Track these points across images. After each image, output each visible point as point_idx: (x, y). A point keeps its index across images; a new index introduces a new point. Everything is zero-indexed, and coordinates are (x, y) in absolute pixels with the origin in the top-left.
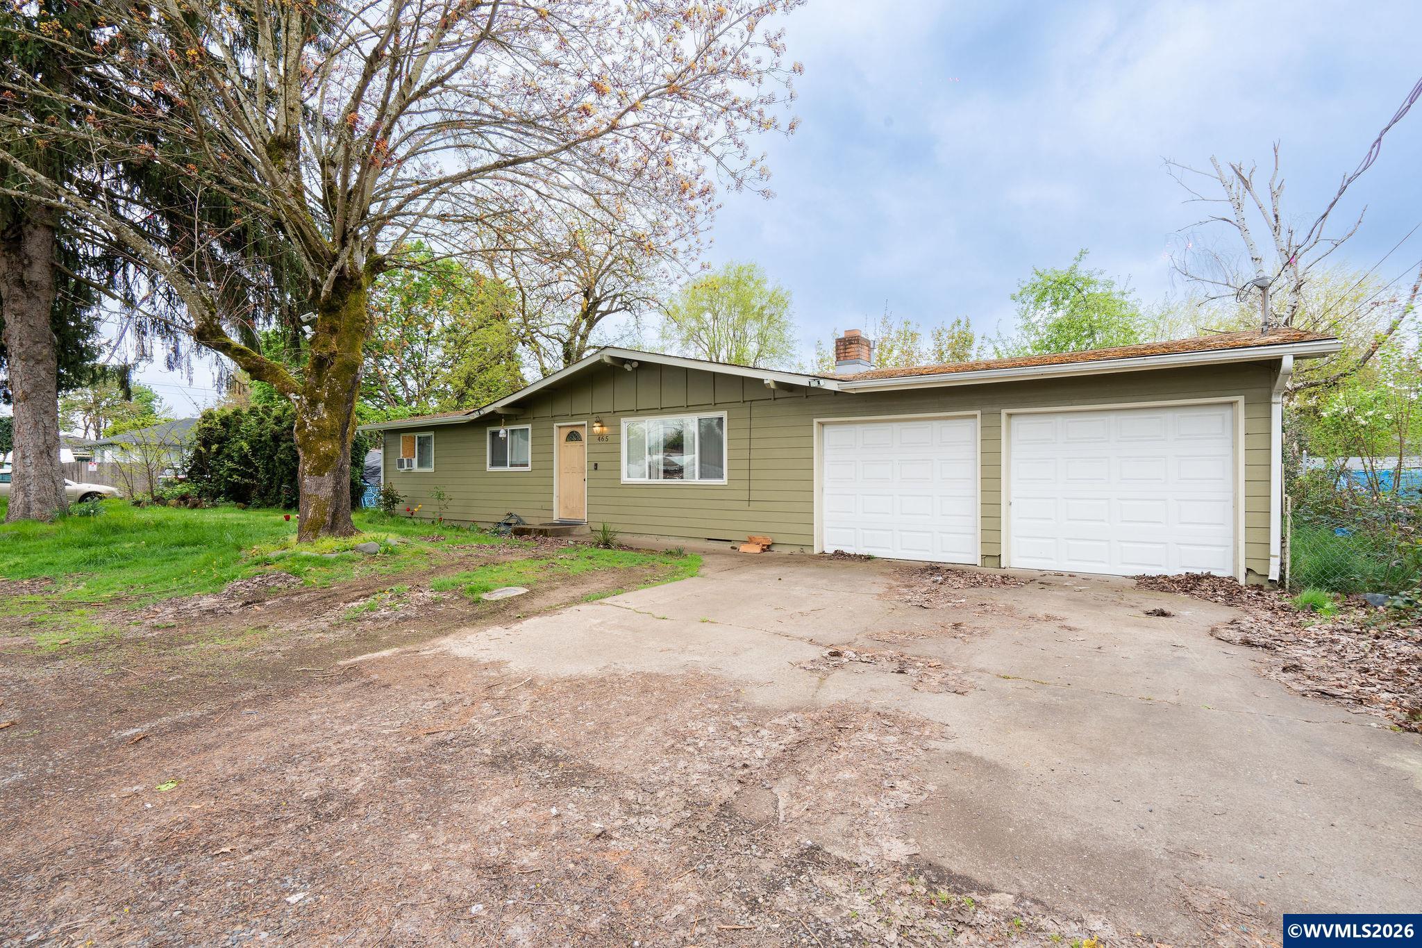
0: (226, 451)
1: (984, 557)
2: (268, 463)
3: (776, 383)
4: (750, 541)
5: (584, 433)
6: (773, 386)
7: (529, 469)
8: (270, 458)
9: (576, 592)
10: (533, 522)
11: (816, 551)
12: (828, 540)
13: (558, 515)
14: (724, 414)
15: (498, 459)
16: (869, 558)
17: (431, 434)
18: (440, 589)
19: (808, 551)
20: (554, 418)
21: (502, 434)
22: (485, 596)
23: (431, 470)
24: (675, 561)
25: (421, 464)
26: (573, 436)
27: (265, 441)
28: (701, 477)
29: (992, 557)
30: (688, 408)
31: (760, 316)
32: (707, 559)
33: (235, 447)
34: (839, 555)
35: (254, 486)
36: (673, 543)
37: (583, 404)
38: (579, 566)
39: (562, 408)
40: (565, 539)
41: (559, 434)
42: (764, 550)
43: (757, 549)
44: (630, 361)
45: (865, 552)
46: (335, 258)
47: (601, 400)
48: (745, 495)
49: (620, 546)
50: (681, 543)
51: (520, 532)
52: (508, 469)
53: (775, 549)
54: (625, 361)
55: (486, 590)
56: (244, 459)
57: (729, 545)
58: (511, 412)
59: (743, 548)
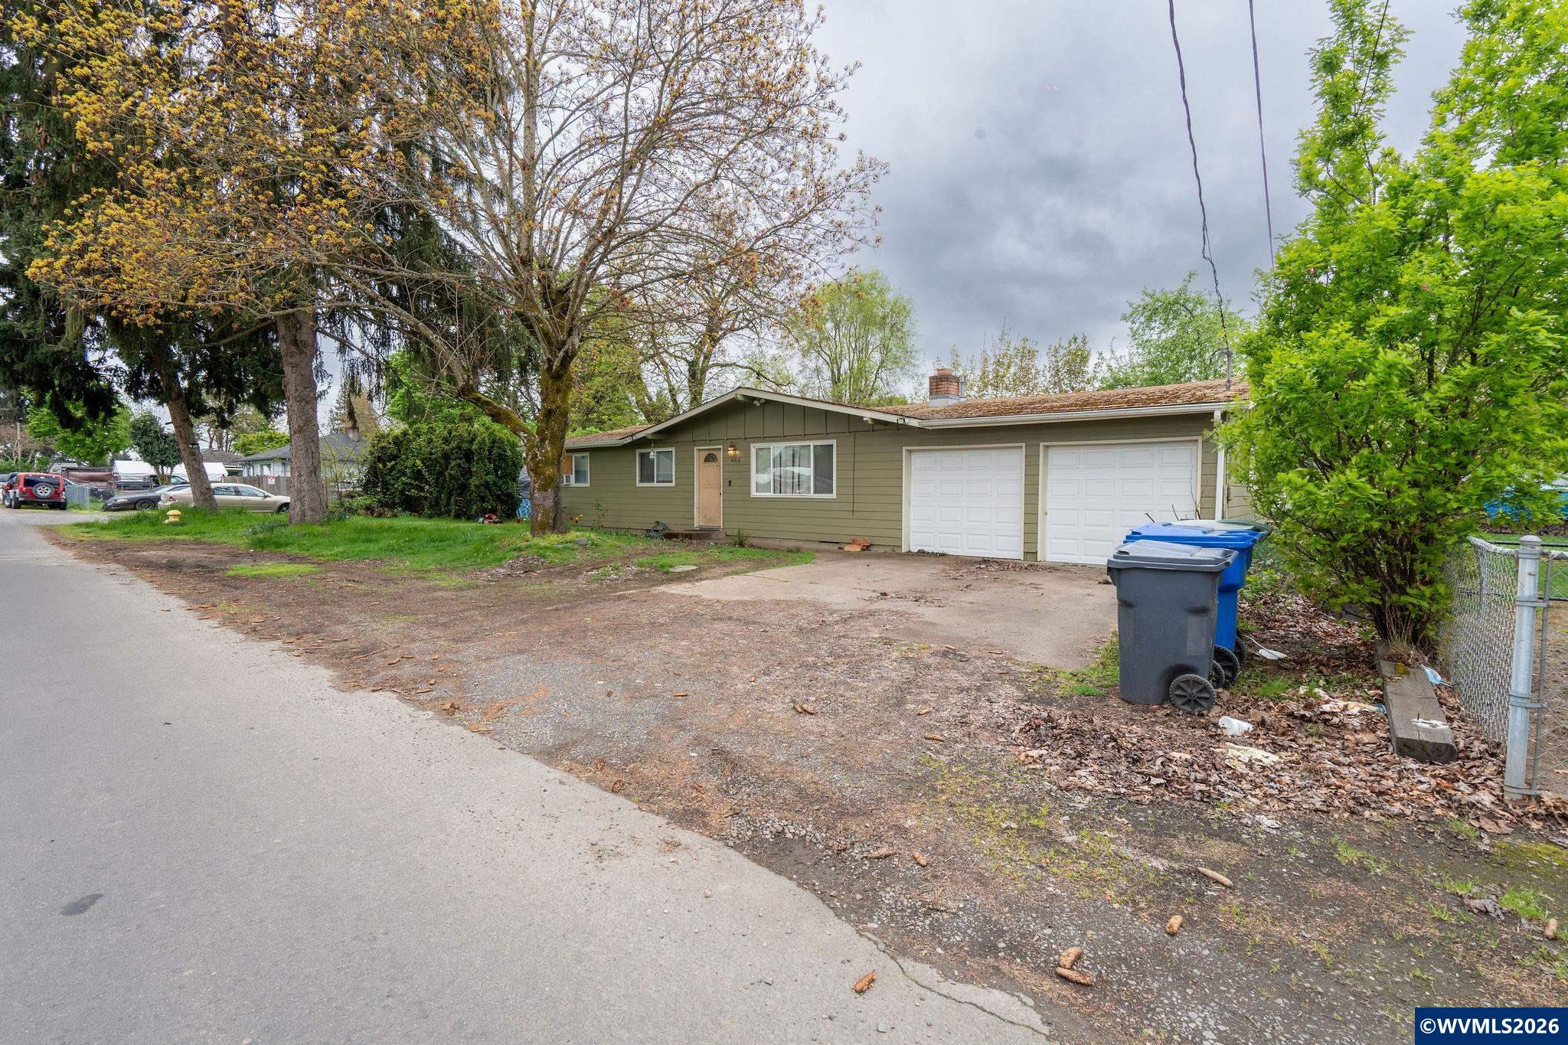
0: (399, 467)
1: (1026, 553)
2: (438, 479)
3: (873, 420)
4: (853, 543)
5: (720, 455)
6: (870, 422)
7: (673, 484)
8: (441, 474)
9: (727, 570)
10: (676, 529)
11: (904, 550)
12: (913, 541)
13: (698, 522)
14: (834, 442)
15: (647, 476)
16: (943, 555)
17: (587, 454)
18: (640, 565)
19: (897, 550)
20: (694, 443)
21: (652, 455)
22: (671, 570)
23: (587, 485)
24: (794, 555)
25: (577, 480)
26: (710, 458)
27: (436, 459)
28: (816, 492)
29: (1031, 553)
30: (805, 437)
31: (882, 325)
32: (818, 555)
33: (409, 463)
34: (922, 553)
35: (426, 498)
36: (792, 544)
37: (718, 430)
38: (725, 556)
39: (701, 433)
40: (707, 542)
41: (698, 455)
42: (863, 550)
43: (858, 549)
44: (759, 399)
45: (940, 550)
46: (564, 343)
47: (734, 428)
48: (849, 507)
49: (752, 546)
50: (800, 544)
51: (670, 536)
52: (655, 484)
53: (874, 549)
54: (754, 399)
55: (671, 566)
56: (418, 475)
57: (837, 546)
58: (660, 437)
59: (847, 548)
